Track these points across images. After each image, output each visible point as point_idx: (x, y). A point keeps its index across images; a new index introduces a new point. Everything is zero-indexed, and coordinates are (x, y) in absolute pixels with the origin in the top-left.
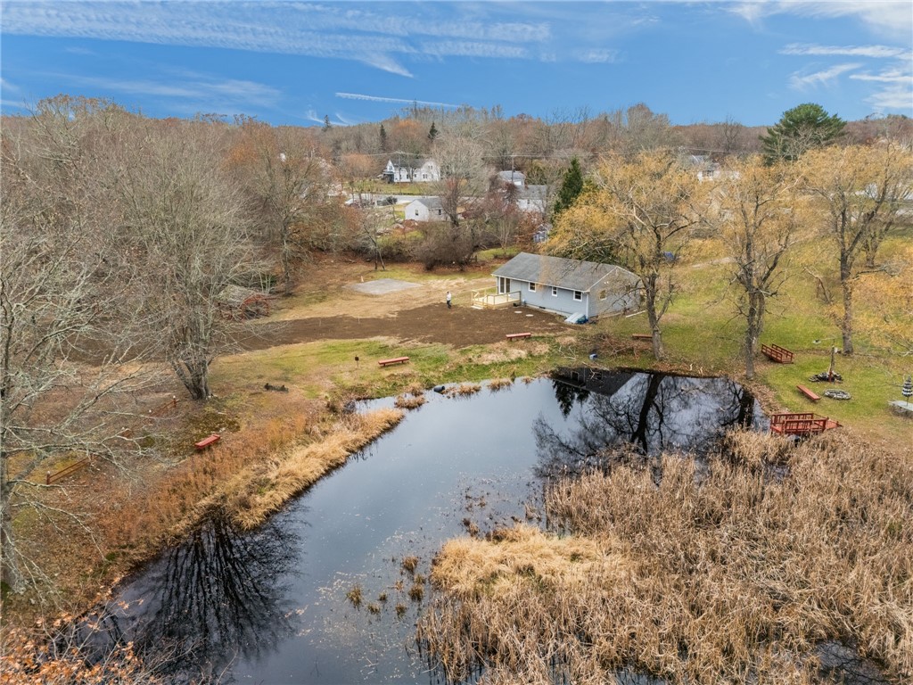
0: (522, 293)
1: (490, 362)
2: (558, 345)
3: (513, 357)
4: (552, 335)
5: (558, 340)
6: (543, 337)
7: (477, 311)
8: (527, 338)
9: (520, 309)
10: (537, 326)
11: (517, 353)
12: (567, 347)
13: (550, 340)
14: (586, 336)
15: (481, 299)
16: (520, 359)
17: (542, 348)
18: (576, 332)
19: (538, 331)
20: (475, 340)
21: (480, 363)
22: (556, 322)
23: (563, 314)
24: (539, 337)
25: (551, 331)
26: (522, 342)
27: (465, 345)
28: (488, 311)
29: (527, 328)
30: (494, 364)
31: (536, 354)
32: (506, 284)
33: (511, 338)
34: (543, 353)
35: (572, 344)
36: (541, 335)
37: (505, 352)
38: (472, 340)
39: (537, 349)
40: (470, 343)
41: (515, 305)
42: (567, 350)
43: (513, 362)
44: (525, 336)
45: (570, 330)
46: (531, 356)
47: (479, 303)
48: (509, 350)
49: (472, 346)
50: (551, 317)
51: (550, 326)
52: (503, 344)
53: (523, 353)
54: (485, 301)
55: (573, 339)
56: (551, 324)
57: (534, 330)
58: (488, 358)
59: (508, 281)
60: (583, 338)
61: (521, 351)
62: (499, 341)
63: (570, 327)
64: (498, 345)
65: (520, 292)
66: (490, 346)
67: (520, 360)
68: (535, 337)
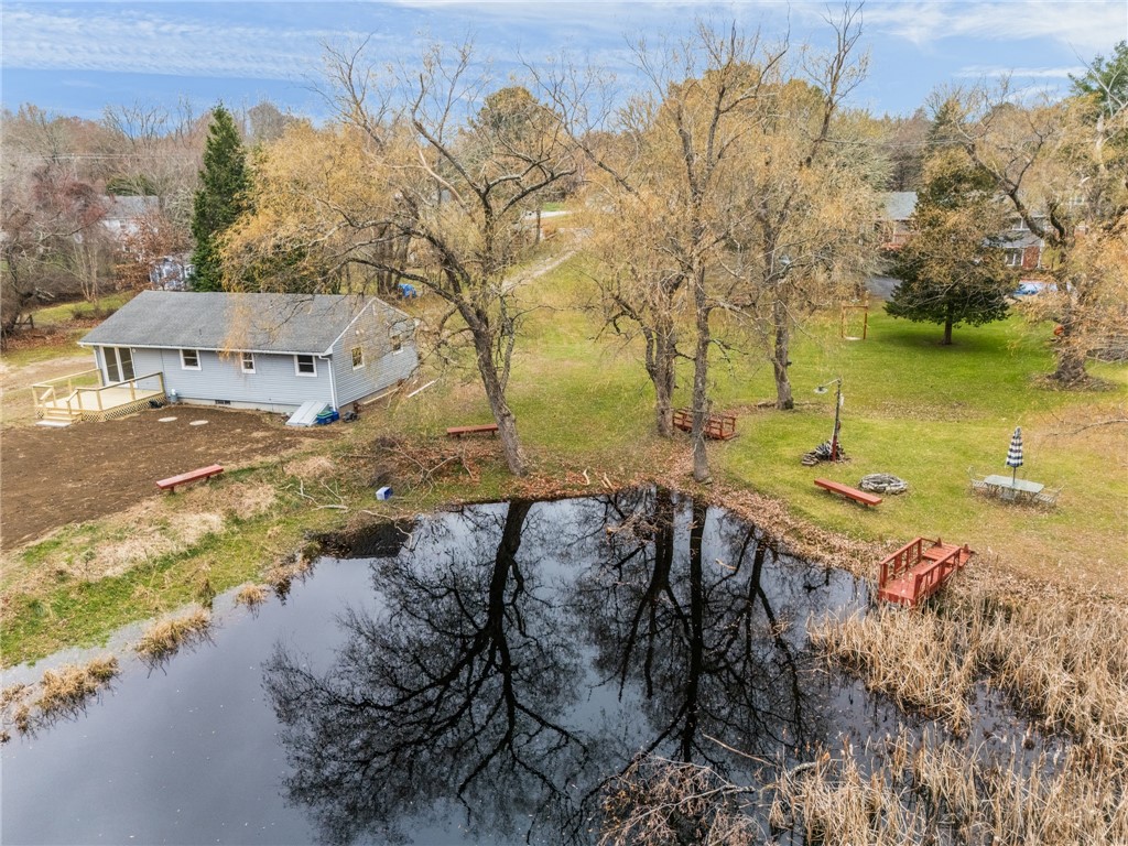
0: (167, 375)
1: (128, 566)
2: (295, 481)
3: (192, 537)
4: (272, 459)
5: (290, 469)
6: (252, 469)
7: (55, 432)
8: (215, 479)
9: (170, 412)
10: (229, 445)
11: (196, 523)
12: (316, 483)
13: (271, 474)
14: (350, 449)
15: (61, 403)
16: (211, 536)
17: (259, 498)
18: (325, 443)
19: (236, 457)
20: (68, 509)
21: (93, 579)
22: (267, 428)
23: (276, 409)
24: (242, 471)
25: (265, 451)
26: (202, 492)
27: (37, 530)
28: (87, 428)
29: (204, 455)
30: (140, 571)
31: (248, 515)
32: (120, 362)
33: (172, 487)
34: (263, 509)
35: (325, 472)
36: (244, 464)
37: (164, 527)
38: (56, 512)
39: (247, 502)
40: (52, 522)
41: (153, 404)
42: (319, 489)
43: (193, 552)
44: (208, 476)
45: (308, 441)
46: (237, 522)
47: (58, 412)
48: (176, 521)
49: (59, 530)
50: (252, 420)
51: (258, 441)
52: (151, 507)
53: (215, 521)
54: (75, 405)
55: (324, 462)
56: (257, 434)
57: (224, 456)
58: (117, 558)
59: (125, 353)
60: (346, 454)
61: (207, 516)
62: (138, 501)
63: (304, 434)
64: (138, 511)
65: (160, 374)
66: (115, 521)
67: (210, 541)
68: (232, 473)
